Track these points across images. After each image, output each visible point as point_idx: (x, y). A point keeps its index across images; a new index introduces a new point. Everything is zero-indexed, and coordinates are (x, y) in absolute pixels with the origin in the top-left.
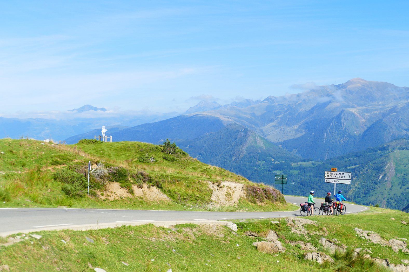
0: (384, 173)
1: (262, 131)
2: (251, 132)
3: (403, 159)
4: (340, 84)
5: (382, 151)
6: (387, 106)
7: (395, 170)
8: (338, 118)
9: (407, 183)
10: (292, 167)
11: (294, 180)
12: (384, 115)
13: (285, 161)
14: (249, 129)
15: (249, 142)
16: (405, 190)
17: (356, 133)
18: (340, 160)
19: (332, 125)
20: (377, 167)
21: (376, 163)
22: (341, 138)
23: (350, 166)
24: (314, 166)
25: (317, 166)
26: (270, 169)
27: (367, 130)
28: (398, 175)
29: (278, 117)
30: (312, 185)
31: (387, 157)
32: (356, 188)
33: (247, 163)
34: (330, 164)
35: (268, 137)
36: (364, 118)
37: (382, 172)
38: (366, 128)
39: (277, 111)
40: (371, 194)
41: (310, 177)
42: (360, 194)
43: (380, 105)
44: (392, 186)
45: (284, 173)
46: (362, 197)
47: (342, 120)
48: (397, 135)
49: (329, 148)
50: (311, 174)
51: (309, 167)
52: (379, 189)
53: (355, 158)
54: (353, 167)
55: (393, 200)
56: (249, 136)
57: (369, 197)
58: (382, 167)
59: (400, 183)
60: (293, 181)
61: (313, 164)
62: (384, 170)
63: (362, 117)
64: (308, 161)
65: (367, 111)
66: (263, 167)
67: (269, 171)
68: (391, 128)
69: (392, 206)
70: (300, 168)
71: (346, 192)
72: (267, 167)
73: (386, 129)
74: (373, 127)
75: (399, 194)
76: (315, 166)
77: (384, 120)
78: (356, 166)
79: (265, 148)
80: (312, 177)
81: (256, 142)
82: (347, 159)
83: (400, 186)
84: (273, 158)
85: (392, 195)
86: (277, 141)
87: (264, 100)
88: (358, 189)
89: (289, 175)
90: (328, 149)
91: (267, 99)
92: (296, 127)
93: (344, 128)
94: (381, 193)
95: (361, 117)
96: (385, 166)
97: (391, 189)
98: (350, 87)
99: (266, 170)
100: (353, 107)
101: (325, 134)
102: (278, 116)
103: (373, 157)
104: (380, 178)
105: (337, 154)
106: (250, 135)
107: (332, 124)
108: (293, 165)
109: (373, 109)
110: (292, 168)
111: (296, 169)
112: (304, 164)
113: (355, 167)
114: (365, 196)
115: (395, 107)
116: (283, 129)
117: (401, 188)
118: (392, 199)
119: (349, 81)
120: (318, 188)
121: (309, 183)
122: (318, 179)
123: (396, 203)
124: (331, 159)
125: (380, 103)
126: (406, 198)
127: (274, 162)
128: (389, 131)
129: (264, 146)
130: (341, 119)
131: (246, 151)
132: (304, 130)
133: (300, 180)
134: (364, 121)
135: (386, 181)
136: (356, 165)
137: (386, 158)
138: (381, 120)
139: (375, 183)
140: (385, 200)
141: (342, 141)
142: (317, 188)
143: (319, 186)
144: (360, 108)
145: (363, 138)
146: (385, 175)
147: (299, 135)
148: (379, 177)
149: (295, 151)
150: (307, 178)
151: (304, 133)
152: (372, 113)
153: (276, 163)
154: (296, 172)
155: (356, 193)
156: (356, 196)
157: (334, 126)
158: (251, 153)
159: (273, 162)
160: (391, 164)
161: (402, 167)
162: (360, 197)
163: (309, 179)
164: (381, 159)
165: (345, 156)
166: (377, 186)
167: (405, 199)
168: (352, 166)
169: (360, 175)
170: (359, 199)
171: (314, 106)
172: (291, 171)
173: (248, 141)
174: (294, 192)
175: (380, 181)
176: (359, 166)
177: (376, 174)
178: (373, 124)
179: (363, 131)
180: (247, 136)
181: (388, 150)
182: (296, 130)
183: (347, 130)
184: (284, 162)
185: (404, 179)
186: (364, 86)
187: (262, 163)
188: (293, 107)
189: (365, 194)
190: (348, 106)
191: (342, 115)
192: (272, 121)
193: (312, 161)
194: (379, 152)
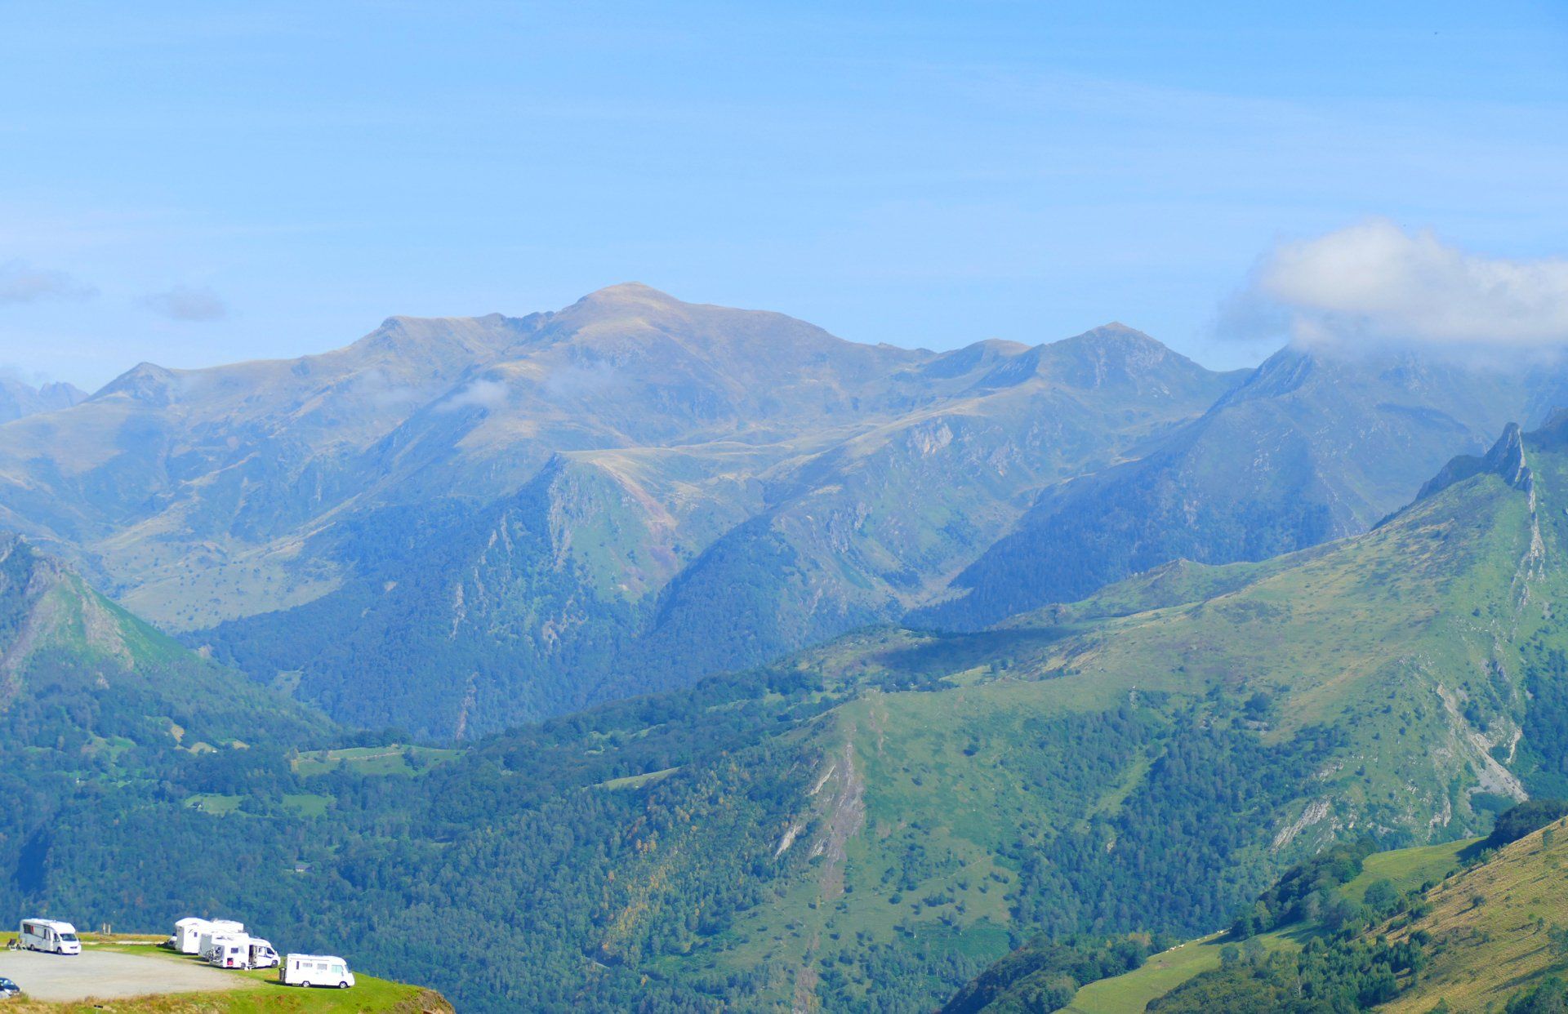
0: (805, 815)
1: (94, 561)
2: (53, 568)
3: (904, 741)
4: (535, 316)
5: (784, 692)
6: (788, 446)
7: (864, 798)
8: (532, 501)
9: (928, 876)
10: (295, 777)
11: (306, 848)
12: (776, 495)
13: (248, 741)
14: (36, 551)
15: (43, 627)
16: (917, 909)
17: (625, 587)
18: (560, 739)
19: (500, 542)
20: (769, 781)
21: (762, 760)
22: (543, 614)
23: (616, 774)
24: (413, 774)
25: (431, 774)
26: (168, 786)
27: (686, 575)
28: (883, 831)
29: (189, 488)
30: (408, 880)
31: (821, 726)
32: (653, 897)
33: (33, 749)
34: (508, 764)
35: (132, 600)
36: (671, 508)
37: (795, 810)
38: (678, 565)
39: (180, 450)
40: (738, 930)
41: (396, 831)
42: (674, 932)
43: (750, 439)
44: (849, 890)
45: (245, 807)
46: (686, 947)
47: (555, 516)
48: (843, 609)
49: (480, 668)
50: (403, 817)
51: (388, 778)
52: (778, 903)
53: (644, 733)
54: (638, 781)
55: (856, 964)
56: (39, 595)
57: (725, 951)
58: (798, 784)
59: (890, 872)
60: (300, 859)
61: (409, 759)
62: (808, 802)
63: (662, 501)
64: (384, 744)
65: (687, 469)
66: (122, 772)
67: (160, 795)
68: (817, 566)
69: (848, 999)
70: (338, 783)
71: (596, 923)
72: (146, 776)
73: (785, 569)
74: (722, 558)
75: (885, 935)
76: (423, 772)
77: (781, 524)
78: (652, 775)
79: (130, 665)
80: (405, 837)
81: (81, 629)
82: (596, 735)
83: (891, 889)
84: (182, 722)
85: (848, 943)
86: (183, 625)
87: (111, 387)
88: (667, 902)
89: (275, 823)
90: (476, 674)
91: (124, 382)
92: (289, 546)
93: (560, 562)
94: (790, 927)
95: (654, 501)
96: (812, 778)
97: (842, 907)
98: (591, 331)
99: (142, 794)
100: (606, 443)
101: (460, 593)
102: (190, 477)
103: (739, 727)
104: (786, 843)
105: (521, 705)
106: (46, 588)
107: (494, 537)
108: (300, 763)
109: (715, 456)
110: (293, 784)
111: (313, 786)
112: (356, 756)
113: (648, 783)
114: (705, 945)
115: (838, 451)
116: (216, 557)
117: (893, 901)
118: (850, 962)
119: (584, 299)
120: (444, 898)
121: (389, 871)
122: (442, 845)
123: (868, 983)
124: (510, 733)
125: (753, 426)
126: (921, 957)
127: (186, 742)
128: (804, 582)
129: (127, 652)
130: (544, 510)
131: (26, 676)
132: (333, 566)
133: (337, 851)
134: (670, 522)
135: (815, 862)
136: (648, 769)
137: (814, 734)
138: (757, 526)
139: (757, 871)
140: (814, 966)
141: (548, 633)
142: (436, 899)
143: (446, 887)
144: (649, 451)
145: (663, 618)
146: (811, 827)
147: (309, 593)
148: (779, 838)
149: (288, 681)
150: (380, 839)
151: (335, 583)
152: (713, 481)
153: (196, 749)
154: (314, 806)
155: (654, 926)
156: (657, 942)
157: (509, 548)
158: (53, 688)
159: (179, 747)
160: (842, 768)
161: (904, 785)
162: (675, 951)
163: (388, 846)
164: (788, 740)
165: (587, 721)
166: (767, 890)
167: (916, 961)
168: (631, 773)
169: (675, 824)
170: (671, 959)
171: (390, 430)
172: (289, 801)
173: (35, 624)
174: (306, 916)
175: (783, 862)
176: (672, 777)
177: (761, 824)
178: (719, 544)
179: (661, 577)
180: (30, 592)
181: (820, 689)
182: (291, 565)
183: (578, 573)
184: (238, 745)
185: (912, 848)
186: (665, 329)
187: (115, 752)
188: (272, 431)
189: (706, 930)
190: (581, 440)
191: (552, 490)
192: (152, 507)
193: (403, 741)
194: (771, 698)
